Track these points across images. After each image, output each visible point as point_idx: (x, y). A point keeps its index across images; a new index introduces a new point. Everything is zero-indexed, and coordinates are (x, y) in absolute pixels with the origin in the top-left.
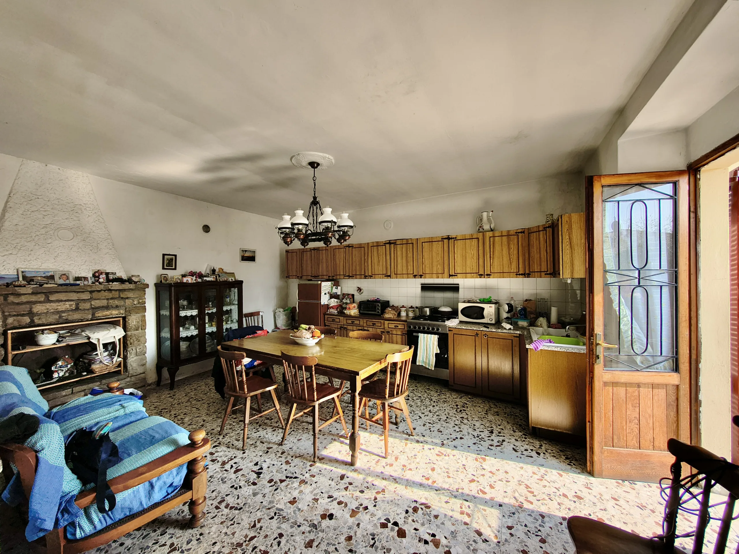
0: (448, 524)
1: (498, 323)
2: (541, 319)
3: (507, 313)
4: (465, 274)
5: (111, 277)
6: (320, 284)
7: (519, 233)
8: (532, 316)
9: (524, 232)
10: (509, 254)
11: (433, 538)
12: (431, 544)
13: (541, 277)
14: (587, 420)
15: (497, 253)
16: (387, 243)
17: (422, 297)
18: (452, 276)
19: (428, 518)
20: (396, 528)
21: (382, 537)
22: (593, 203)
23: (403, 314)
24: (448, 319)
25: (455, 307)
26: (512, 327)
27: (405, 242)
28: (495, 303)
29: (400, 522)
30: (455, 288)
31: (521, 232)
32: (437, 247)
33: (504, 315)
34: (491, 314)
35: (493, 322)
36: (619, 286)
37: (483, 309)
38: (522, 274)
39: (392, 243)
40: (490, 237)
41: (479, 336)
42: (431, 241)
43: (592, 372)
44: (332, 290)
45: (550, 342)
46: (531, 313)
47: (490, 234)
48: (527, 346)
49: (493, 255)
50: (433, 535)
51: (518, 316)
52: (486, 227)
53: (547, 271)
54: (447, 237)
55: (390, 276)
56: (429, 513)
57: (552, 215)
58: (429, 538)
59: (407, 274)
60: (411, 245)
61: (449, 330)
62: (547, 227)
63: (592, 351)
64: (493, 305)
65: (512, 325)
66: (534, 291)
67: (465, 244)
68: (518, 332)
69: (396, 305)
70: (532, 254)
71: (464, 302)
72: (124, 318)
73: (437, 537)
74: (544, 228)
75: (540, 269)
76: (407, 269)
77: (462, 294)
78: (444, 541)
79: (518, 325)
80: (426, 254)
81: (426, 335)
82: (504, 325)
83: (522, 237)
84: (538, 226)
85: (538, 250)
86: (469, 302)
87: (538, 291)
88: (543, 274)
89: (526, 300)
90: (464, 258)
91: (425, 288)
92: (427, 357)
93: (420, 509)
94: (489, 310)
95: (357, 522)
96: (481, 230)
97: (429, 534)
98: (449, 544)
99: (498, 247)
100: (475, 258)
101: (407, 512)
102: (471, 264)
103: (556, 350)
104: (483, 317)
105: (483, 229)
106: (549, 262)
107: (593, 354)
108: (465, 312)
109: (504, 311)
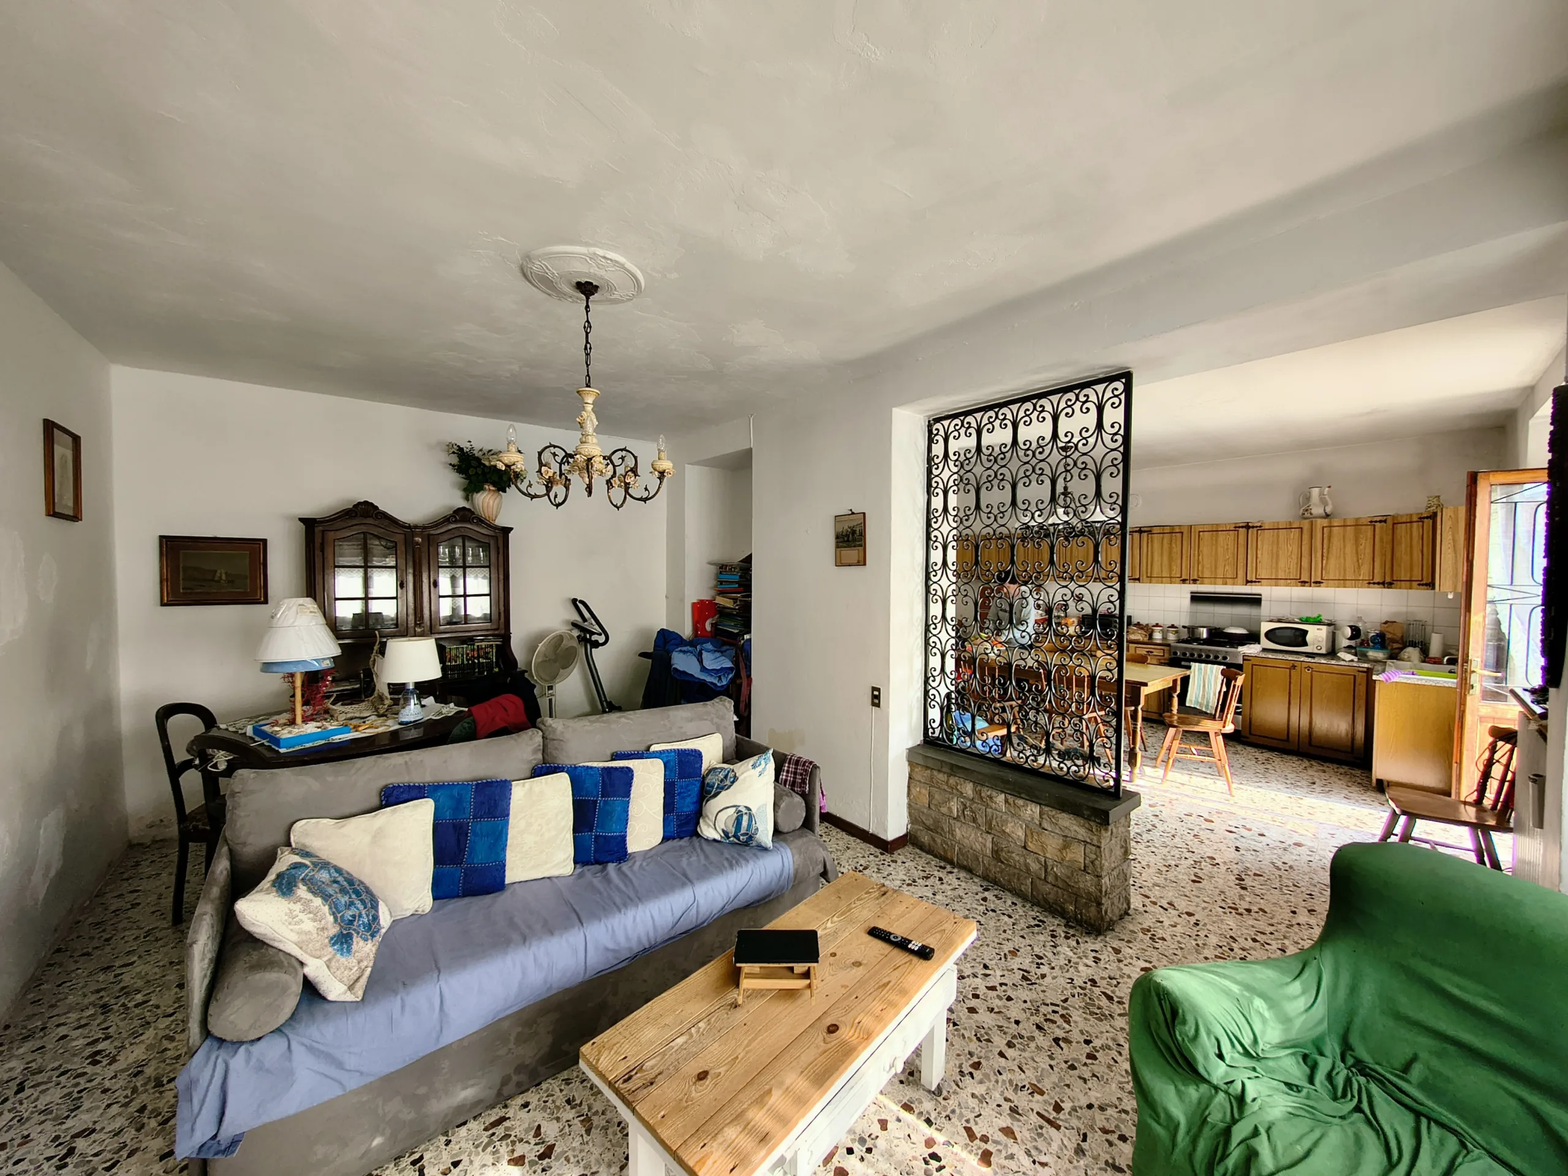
1: (1332, 653)
2: (1410, 649)
3: (1350, 639)
4: (1276, 581)
7: (1376, 522)
8: (1396, 645)
9: (1385, 521)
10: (1357, 553)
13: (1411, 588)
15: (1335, 550)
16: (1136, 532)
17: (1192, 614)
18: (1252, 582)
22: (1475, 505)
23: (1158, 636)
24: (1243, 644)
25: (1254, 629)
26: (1356, 659)
27: (1167, 530)
28: (1329, 625)
30: (1255, 601)
31: (1380, 521)
32: (1226, 540)
33: (1346, 643)
34: (1320, 639)
35: (1323, 651)
36: (1511, 605)
37: (1305, 632)
38: (1378, 583)
39: (1145, 532)
40: (1323, 528)
41: (1298, 668)
42: (1215, 530)
43: (1463, 703)
45: (1413, 674)
46: (1393, 641)
47: (1325, 522)
48: (1374, 677)
49: (1328, 553)
51: (1368, 645)
52: (1317, 510)
53: (1422, 580)
54: (1244, 525)
55: (1138, 579)
57: (1439, 497)
59: (1171, 577)
60: (1179, 535)
61: (1244, 660)
62: (1424, 518)
63: (1466, 679)
64: (1324, 628)
65: (1356, 655)
66: (1404, 609)
67: (1278, 536)
68: (1366, 665)
69: (1144, 622)
70: (1397, 554)
71: (1271, 621)
74: (1420, 518)
75: (1411, 577)
76: (1171, 570)
77: (1265, 609)
79: (1366, 656)
80: (1205, 550)
81: (1203, 665)
82: (1341, 655)
83: (1382, 528)
84: (1411, 515)
85: (1409, 549)
86: (1279, 621)
87: (1410, 609)
88: (1415, 584)
89: (1386, 623)
90: (1275, 557)
91: (1196, 598)
92: (1203, 695)
94: (1317, 636)
96: (1307, 515)
99: (1336, 543)
100: (1294, 557)
102: (1288, 564)
103: (1419, 683)
104: (1305, 644)
105: (1311, 514)
106: (1425, 569)
107: (1466, 684)
108: (1270, 635)
109: (1344, 635)
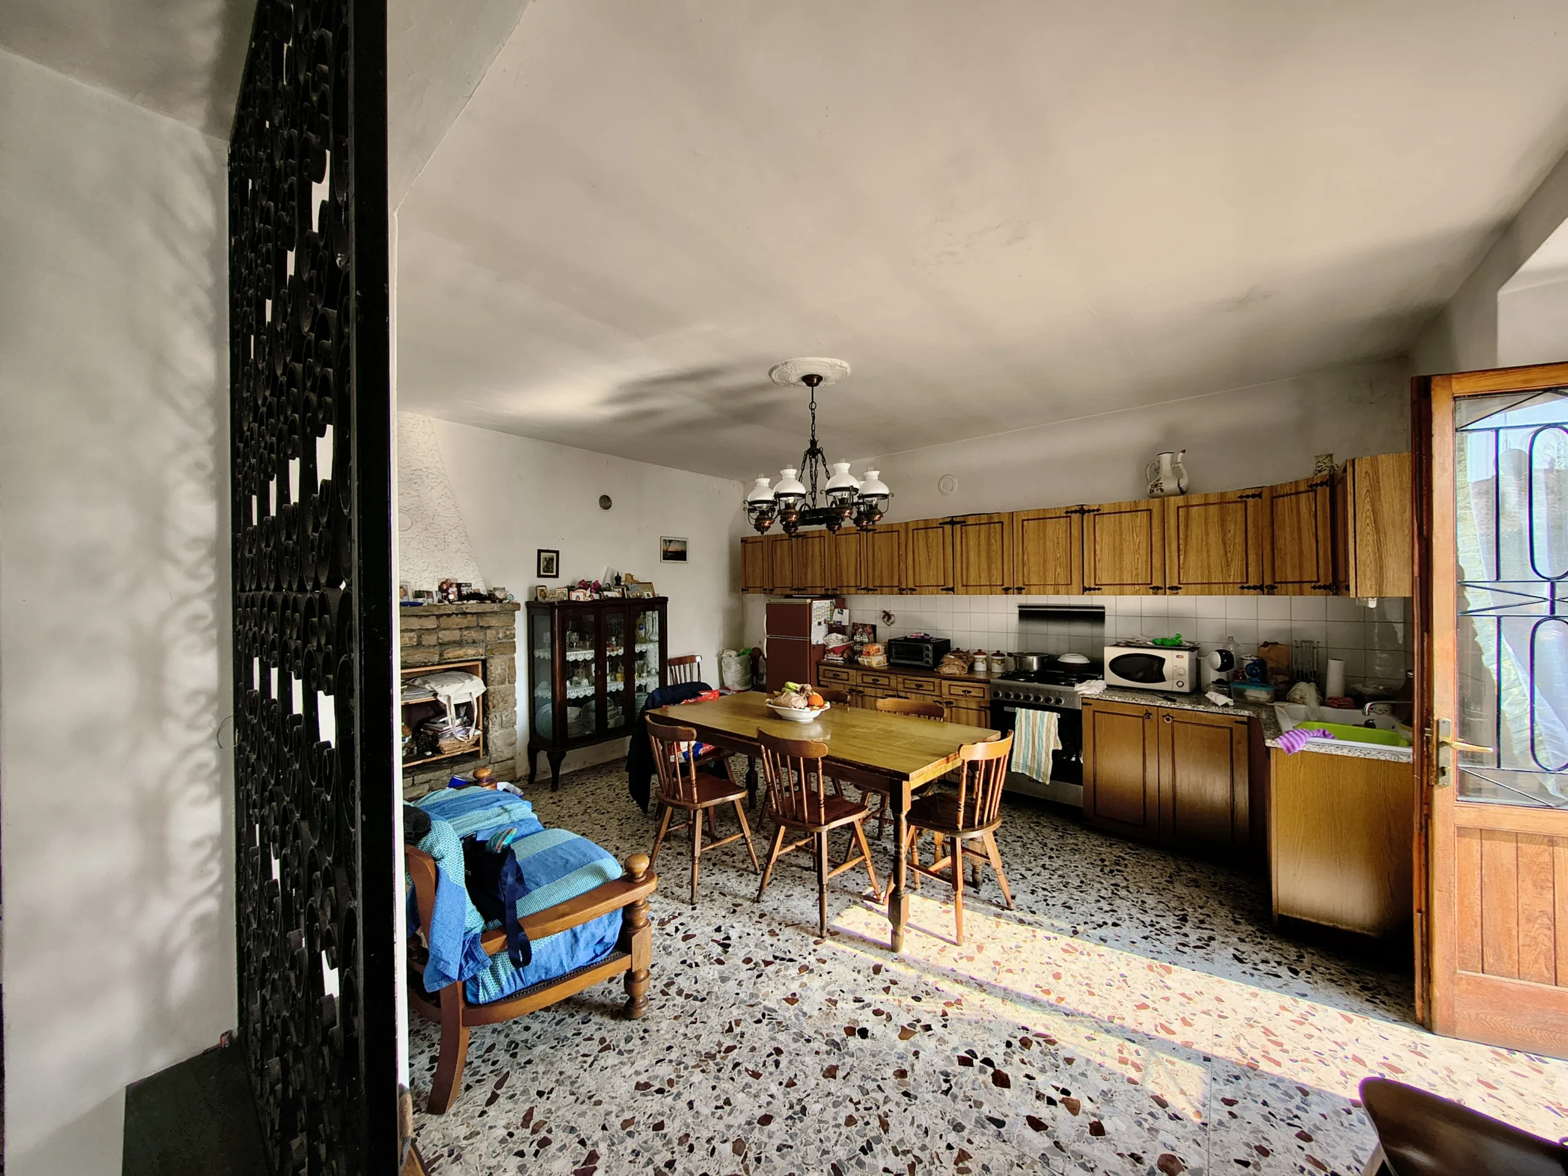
0: (1094, 1077)
1: (1197, 691)
2: (1302, 685)
3: (1219, 670)
4: (1120, 587)
5: (465, 590)
6: (811, 604)
7: (1248, 496)
8: (1280, 678)
9: (1260, 495)
10: (1224, 543)
11: (1064, 1096)
12: (1061, 1106)
13: (1301, 594)
14: (1415, 908)
15: (1194, 542)
16: (947, 523)
17: (1021, 634)
18: (1090, 589)
19: (1053, 1060)
20: (990, 1070)
21: (964, 1079)
22: (1430, 436)
23: (980, 667)
24: (1081, 680)
25: (1097, 656)
26: (1230, 702)
27: (984, 520)
28: (1191, 649)
29: (998, 1060)
30: (1096, 616)
31: (1253, 496)
32: (1056, 530)
33: (1213, 675)
34: (1181, 672)
35: (1186, 689)
36: (1499, 619)
37: (1162, 661)
38: (1255, 588)
39: (958, 523)
40: (1178, 508)
41: (1154, 717)
42: (1042, 517)
43: (1427, 802)
44: (832, 616)
45: (1325, 735)
46: (1277, 671)
47: (1180, 500)
48: (1269, 743)
49: (1186, 544)
50: (1065, 1092)
51: (1244, 677)
52: (1169, 485)
53: (1318, 581)
54: (1077, 508)
55: (952, 589)
56: (1052, 1051)
57: (1331, 456)
58: (1057, 1096)
59: (991, 585)
60: (998, 526)
61: (1083, 704)
62: (1317, 485)
63: (1429, 756)
64: (1186, 654)
65: (1229, 696)
66: (1286, 625)
67: (1120, 523)
68: (1246, 713)
69: (964, 648)
70: (1280, 543)
71: (1117, 645)
72: (484, 662)
73: (1072, 1096)
74: (1311, 486)
75: (1301, 576)
76: (990, 576)
77: (1110, 628)
78: (1086, 1105)
79: (1244, 697)
80: (1031, 546)
81: (1031, 711)
82: (1212, 695)
83: (1256, 505)
84: (1297, 482)
85: (1296, 535)
86: (1128, 645)
87: (1295, 625)
88: (1307, 587)
89: (1266, 644)
90: (1118, 552)
91: (1027, 614)
92: (1033, 756)
93: (1034, 1043)
94: (1176, 663)
95: (914, 1050)
96: (1157, 492)
97: (1057, 1089)
98: (1098, 1112)
99: (1196, 529)
100: (1143, 552)
101: (1009, 1044)
102: (1134, 563)
103: (1339, 753)
104: (1162, 679)
105: (1162, 490)
106: (1321, 563)
107: (1430, 764)
108: (1118, 665)
109: (1212, 665)
